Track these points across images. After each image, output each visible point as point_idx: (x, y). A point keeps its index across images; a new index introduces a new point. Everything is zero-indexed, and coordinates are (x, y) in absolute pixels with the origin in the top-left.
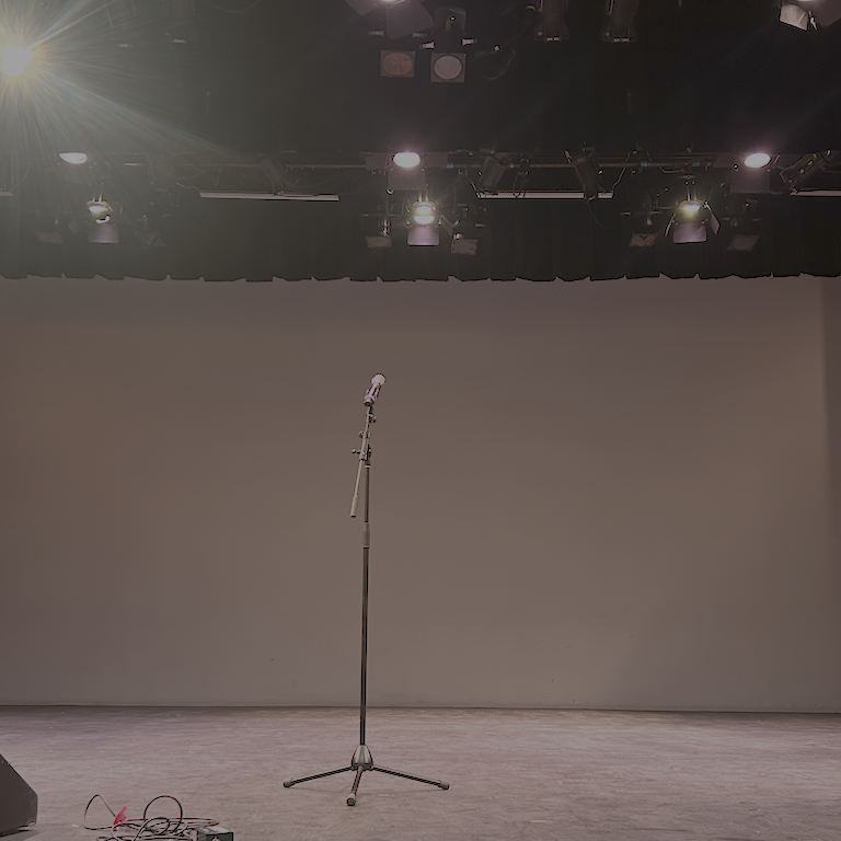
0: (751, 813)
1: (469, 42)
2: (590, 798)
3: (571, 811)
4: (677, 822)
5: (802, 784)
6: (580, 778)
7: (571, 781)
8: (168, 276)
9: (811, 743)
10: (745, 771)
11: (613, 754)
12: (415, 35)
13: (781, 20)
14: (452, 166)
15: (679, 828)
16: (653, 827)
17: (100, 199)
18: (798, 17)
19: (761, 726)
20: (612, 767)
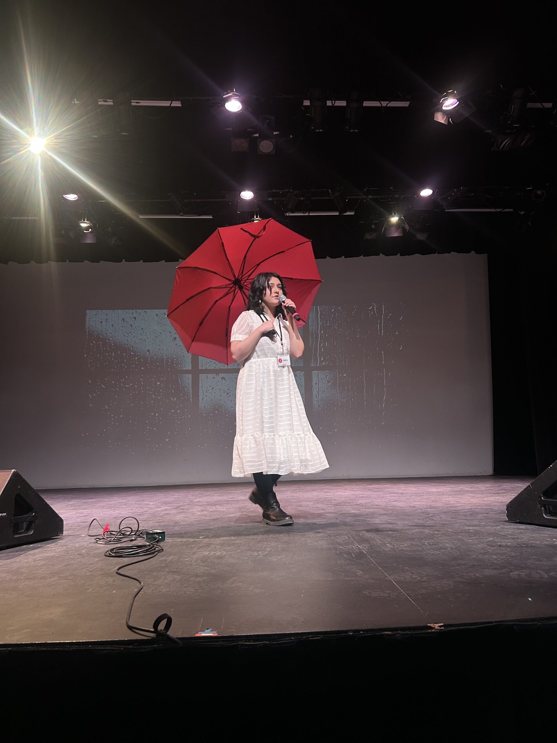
0: (426, 516)
1: (277, 133)
2: (347, 513)
3: (337, 519)
4: (389, 521)
5: (454, 504)
6: (343, 506)
7: (338, 507)
8: (124, 260)
9: (461, 488)
10: (426, 500)
11: (361, 496)
12: (249, 130)
13: (435, 119)
14: (271, 199)
15: (390, 523)
16: (377, 523)
17: (86, 220)
18: (443, 118)
19: (436, 482)
20: (360, 501)
